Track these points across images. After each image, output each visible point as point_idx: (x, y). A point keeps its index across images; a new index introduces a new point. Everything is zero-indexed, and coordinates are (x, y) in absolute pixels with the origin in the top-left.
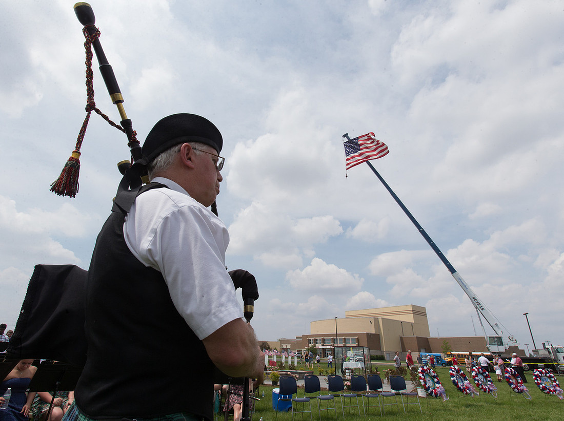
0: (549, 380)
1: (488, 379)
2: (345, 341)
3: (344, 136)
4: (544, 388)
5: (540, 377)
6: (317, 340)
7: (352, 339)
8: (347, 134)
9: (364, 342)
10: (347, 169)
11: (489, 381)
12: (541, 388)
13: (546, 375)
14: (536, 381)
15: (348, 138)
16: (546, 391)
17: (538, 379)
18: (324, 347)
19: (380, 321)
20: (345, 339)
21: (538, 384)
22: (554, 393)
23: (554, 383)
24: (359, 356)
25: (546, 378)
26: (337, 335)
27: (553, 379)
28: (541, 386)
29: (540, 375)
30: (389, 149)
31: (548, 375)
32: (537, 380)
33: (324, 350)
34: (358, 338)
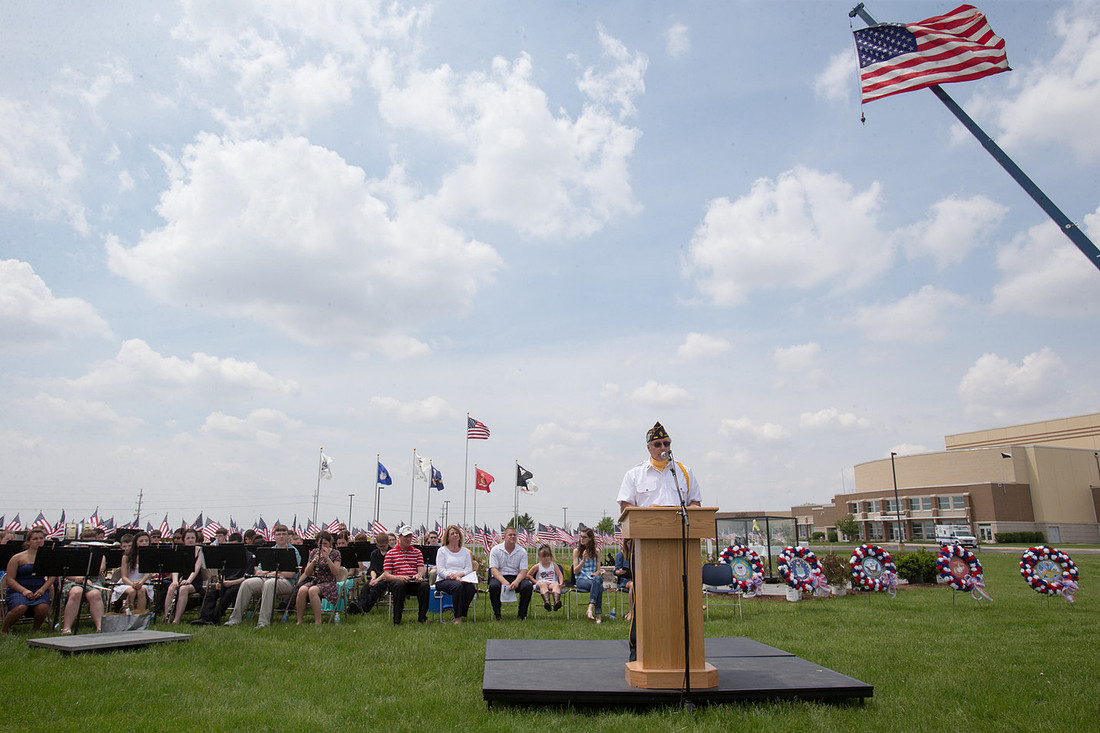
0: (1055, 567)
1: (887, 565)
2: (937, 503)
3: (853, 14)
4: (1036, 583)
5: (1033, 563)
6: (869, 504)
7: (955, 499)
8: (861, 6)
9: (986, 504)
10: (864, 102)
11: (888, 568)
12: (1030, 583)
13: (1050, 558)
14: (1022, 570)
15: (867, 18)
16: (1038, 589)
17: (1027, 565)
18: (886, 518)
19: (1031, 453)
20: (938, 500)
21: (1025, 575)
22: (1058, 591)
23: (1066, 573)
24: (966, 534)
25: (1050, 563)
26: (896, 493)
27: (1065, 565)
28: (1030, 578)
29: (1035, 557)
30: (991, 25)
31: (1054, 557)
32: (1025, 568)
33: (888, 525)
34: (969, 497)
